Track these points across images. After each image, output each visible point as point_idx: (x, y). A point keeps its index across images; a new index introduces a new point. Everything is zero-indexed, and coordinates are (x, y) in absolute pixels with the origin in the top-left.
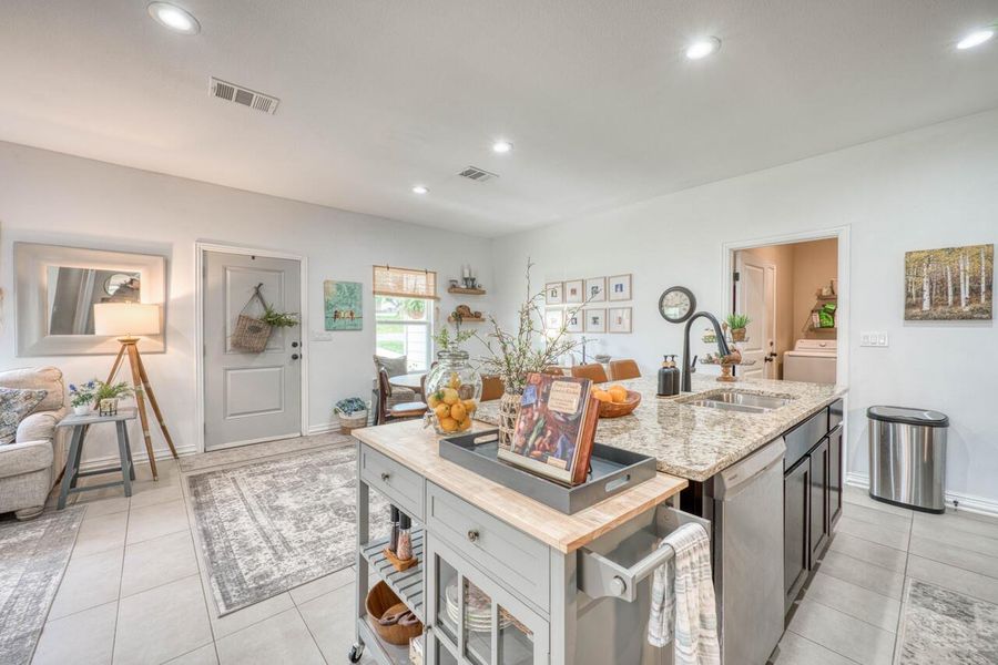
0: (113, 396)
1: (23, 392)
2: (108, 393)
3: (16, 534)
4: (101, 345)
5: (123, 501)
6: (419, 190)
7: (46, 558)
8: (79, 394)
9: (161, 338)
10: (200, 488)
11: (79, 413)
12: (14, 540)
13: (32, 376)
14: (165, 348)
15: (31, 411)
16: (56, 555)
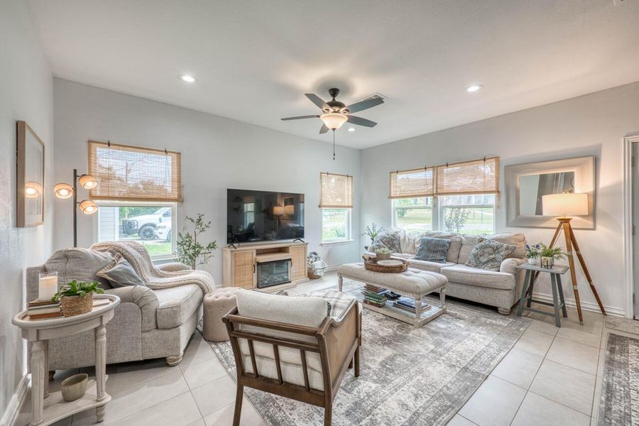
0: (552, 256)
1: (505, 245)
2: (549, 253)
3: (496, 319)
4: (548, 222)
5: (553, 328)
7: (502, 339)
8: (530, 251)
9: (592, 219)
10: (617, 348)
11: (530, 263)
12: (494, 322)
13: (510, 238)
14: (595, 226)
15: (508, 256)
16: (508, 341)
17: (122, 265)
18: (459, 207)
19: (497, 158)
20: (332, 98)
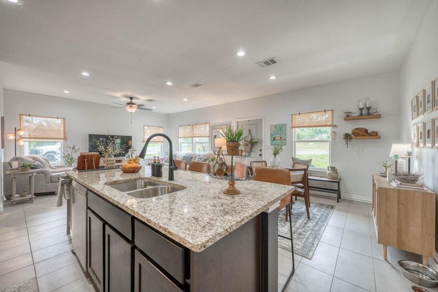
6: (273, 78)
17: (37, 163)
18: (203, 143)
19: (209, 123)
20: (130, 100)
